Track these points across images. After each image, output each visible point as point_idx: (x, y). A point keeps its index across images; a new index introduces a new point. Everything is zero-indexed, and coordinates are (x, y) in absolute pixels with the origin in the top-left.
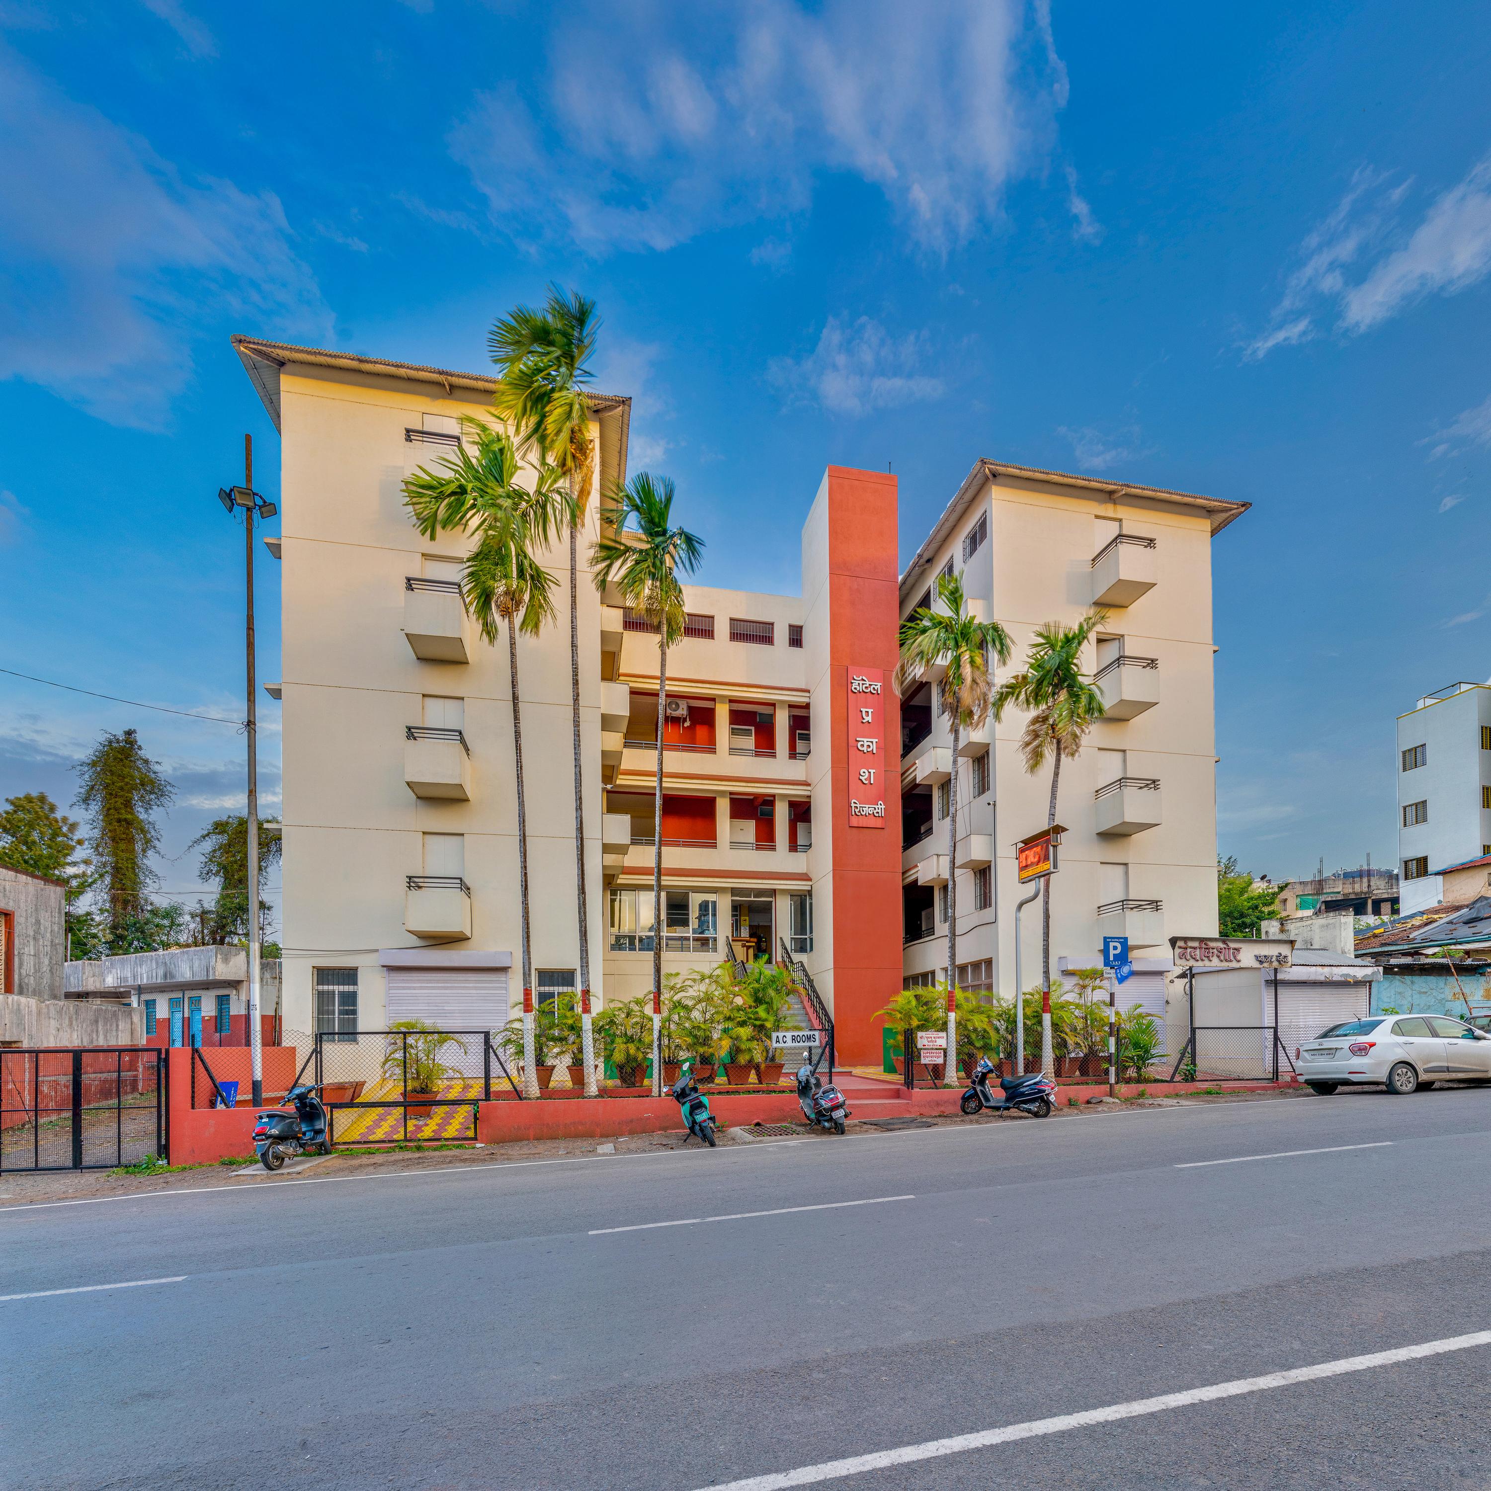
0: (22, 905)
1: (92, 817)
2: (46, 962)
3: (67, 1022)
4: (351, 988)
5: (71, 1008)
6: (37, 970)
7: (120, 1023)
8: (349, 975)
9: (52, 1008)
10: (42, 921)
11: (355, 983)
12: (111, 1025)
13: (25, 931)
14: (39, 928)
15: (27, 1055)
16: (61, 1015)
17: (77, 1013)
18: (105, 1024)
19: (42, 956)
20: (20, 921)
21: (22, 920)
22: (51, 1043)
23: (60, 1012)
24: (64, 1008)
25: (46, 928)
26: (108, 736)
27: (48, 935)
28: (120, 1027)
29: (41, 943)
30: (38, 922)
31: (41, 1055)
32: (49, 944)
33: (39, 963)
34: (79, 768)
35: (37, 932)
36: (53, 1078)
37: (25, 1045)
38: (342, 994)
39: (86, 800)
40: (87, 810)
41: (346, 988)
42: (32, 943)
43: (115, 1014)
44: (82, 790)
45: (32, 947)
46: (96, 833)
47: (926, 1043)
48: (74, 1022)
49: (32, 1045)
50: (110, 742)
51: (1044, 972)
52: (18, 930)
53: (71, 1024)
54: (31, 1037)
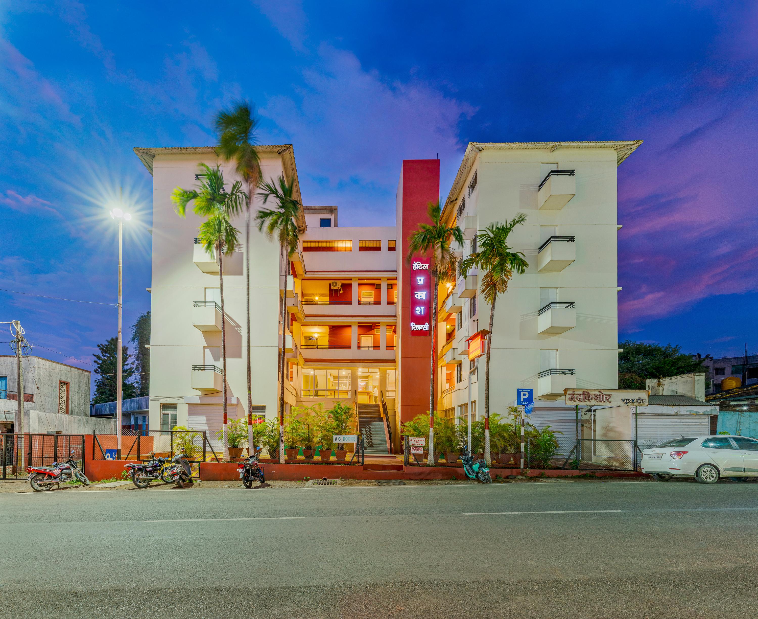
0: (73, 380)
1: (135, 346)
2: (83, 401)
3: (83, 424)
4: (175, 412)
5: (85, 419)
6: (79, 404)
7: (106, 425)
8: (174, 407)
9: (76, 419)
10: (81, 386)
11: (176, 410)
12: (102, 426)
13: (74, 390)
14: (80, 388)
15: (64, 437)
16: (80, 422)
17: (87, 421)
18: (99, 426)
19: (81, 399)
20: (71, 385)
21: (73, 385)
22: (76, 433)
23: (80, 421)
24: (82, 419)
25: (83, 389)
26: (141, 314)
27: (84, 391)
28: (106, 427)
29: (81, 394)
30: (79, 386)
31: (71, 437)
32: (84, 394)
33: (80, 402)
34: (132, 327)
35: (79, 390)
36: (76, 446)
37: (63, 433)
38: (172, 415)
39: (133, 340)
40: (134, 343)
41: (173, 412)
42: (77, 394)
43: (104, 422)
44: (132, 336)
45: (77, 396)
46: (137, 352)
47: (414, 443)
48: (86, 425)
49: (66, 433)
50: (142, 317)
51: (486, 408)
52: (71, 389)
53: (84, 425)
54: (66, 430)
